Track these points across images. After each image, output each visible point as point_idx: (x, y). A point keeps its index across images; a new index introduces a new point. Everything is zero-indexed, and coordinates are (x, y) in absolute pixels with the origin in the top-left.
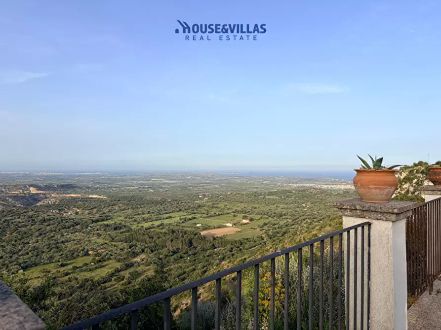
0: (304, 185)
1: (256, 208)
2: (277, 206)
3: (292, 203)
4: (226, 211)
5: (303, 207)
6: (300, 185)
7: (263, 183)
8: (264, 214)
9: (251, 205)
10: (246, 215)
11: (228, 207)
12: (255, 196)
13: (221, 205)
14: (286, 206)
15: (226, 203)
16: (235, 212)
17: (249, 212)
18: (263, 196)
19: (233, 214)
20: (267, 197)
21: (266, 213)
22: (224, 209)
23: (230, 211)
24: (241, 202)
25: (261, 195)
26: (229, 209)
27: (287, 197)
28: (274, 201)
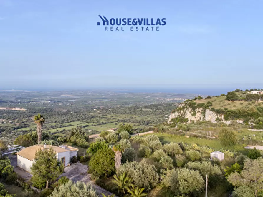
0: (175, 99)
1: (132, 118)
2: (148, 117)
3: (159, 114)
4: (111, 121)
5: (166, 117)
6: (172, 99)
7: (145, 98)
8: (137, 123)
9: (130, 116)
10: (124, 123)
11: (113, 117)
12: (135, 109)
13: (109, 116)
14: (155, 116)
15: (112, 115)
16: (117, 121)
17: (127, 121)
18: (140, 109)
19: (115, 123)
20: (143, 110)
21: (138, 122)
22: (110, 119)
23: (114, 121)
24: (124, 114)
25: (139, 108)
26: (114, 119)
27: (158, 109)
28: (147, 113)
